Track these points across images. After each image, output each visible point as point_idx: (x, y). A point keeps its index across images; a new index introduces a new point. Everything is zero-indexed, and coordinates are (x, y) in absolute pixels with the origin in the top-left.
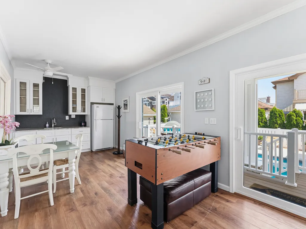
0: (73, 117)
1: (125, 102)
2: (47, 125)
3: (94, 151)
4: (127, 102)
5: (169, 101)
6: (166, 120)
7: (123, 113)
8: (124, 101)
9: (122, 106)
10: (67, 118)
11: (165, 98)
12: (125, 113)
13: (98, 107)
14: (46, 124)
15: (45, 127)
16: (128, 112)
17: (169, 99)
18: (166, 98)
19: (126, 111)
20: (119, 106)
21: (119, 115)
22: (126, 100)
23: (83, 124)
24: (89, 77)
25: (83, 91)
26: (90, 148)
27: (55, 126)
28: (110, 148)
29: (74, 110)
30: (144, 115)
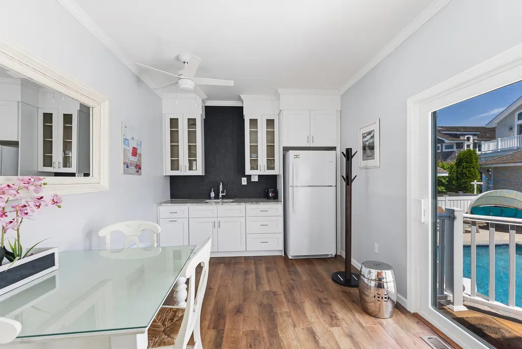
0: (255, 179)
1: (366, 139)
2: (213, 194)
3: (290, 257)
4: (373, 137)
5: (476, 141)
6: (475, 187)
7: (361, 168)
8: (364, 137)
9: (357, 148)
10: (244, 181)
11: (464, 135)
12: (366, 168)
13: (296, 156)
14: (211, 192)
15: (210, 198)
16: (376, 167)
17: (476, 138)
18: (466, 136)
19: (370, 163)
20: (349, 151)
21: (347, 177)
22: (369, 133)
23: (270, 195)
24: (280, 91)
25: (270, 123)
26: (282, 248)
27: (223, 197)
28: (328, 255)
29: (254, 166)
30: (439, 175)
